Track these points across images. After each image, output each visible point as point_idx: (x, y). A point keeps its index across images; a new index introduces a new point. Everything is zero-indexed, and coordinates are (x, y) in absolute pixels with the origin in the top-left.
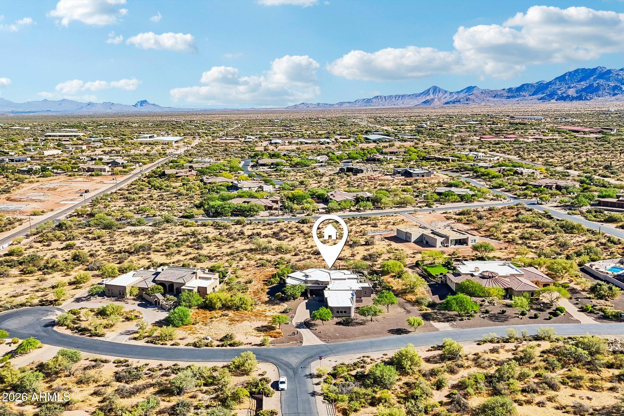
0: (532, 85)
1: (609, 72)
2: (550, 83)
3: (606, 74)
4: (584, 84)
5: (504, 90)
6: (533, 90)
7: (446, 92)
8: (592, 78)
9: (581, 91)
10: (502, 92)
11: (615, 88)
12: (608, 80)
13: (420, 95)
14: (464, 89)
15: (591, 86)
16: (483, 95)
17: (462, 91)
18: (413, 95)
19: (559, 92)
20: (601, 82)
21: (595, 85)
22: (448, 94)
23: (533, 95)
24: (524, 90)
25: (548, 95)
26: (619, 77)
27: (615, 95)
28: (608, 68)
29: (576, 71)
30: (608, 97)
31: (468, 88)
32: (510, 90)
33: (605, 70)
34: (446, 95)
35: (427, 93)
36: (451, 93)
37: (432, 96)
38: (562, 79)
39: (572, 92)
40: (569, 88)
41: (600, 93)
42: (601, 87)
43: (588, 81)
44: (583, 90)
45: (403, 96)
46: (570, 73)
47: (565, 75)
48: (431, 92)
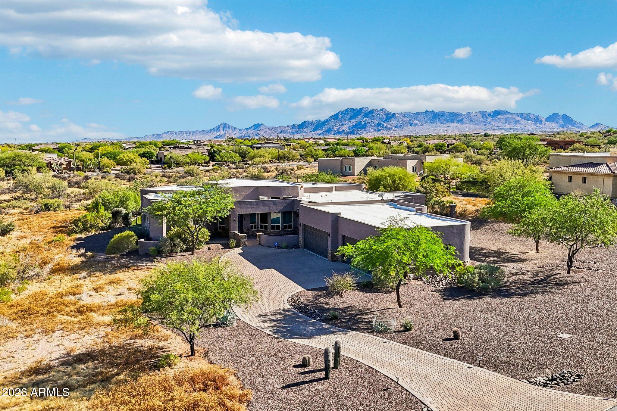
0: (312, 123)
1: (372, 111)
2: (327, 121)
3: (370, 113)
4: (354, 122)
5: (288, 126)
6: (313, 127)
7: (235, 129)
8: (360, 116)
9: (352, 128)
10: (287, 128)
11: (378, 125)
12: (372, 118)
13: (211, 131)
14: (252, 127)
15: (360, 123)
16: (270, 131)
17: (250, 128)
18: (204, 131)
19: (335, 129)
20: (367, 120)
21: (363, 123)
22: (238, 130)
23: (313, 131)
24: (306, 126)
25: (327, 131)
26: (380, 116)
27: (379, 131)
28: (371, 109)
29: (347, 110)
30: (374, 132)
31: (255, 125)
32: (293, 127)
33: (369, 110)
34: (235, 132)
35: (217, 129)
36: (240, 130)
37: (222, 132)
38: (336, 117)
39: (345, 128)
40: (343, 125)
41: (368, 129)
42: (368, 124)
43: (357, 119)
44: (354, 126)
45: (194, 132)
46: (342, 112)
47: (338, 114)
48: (221, 128)
